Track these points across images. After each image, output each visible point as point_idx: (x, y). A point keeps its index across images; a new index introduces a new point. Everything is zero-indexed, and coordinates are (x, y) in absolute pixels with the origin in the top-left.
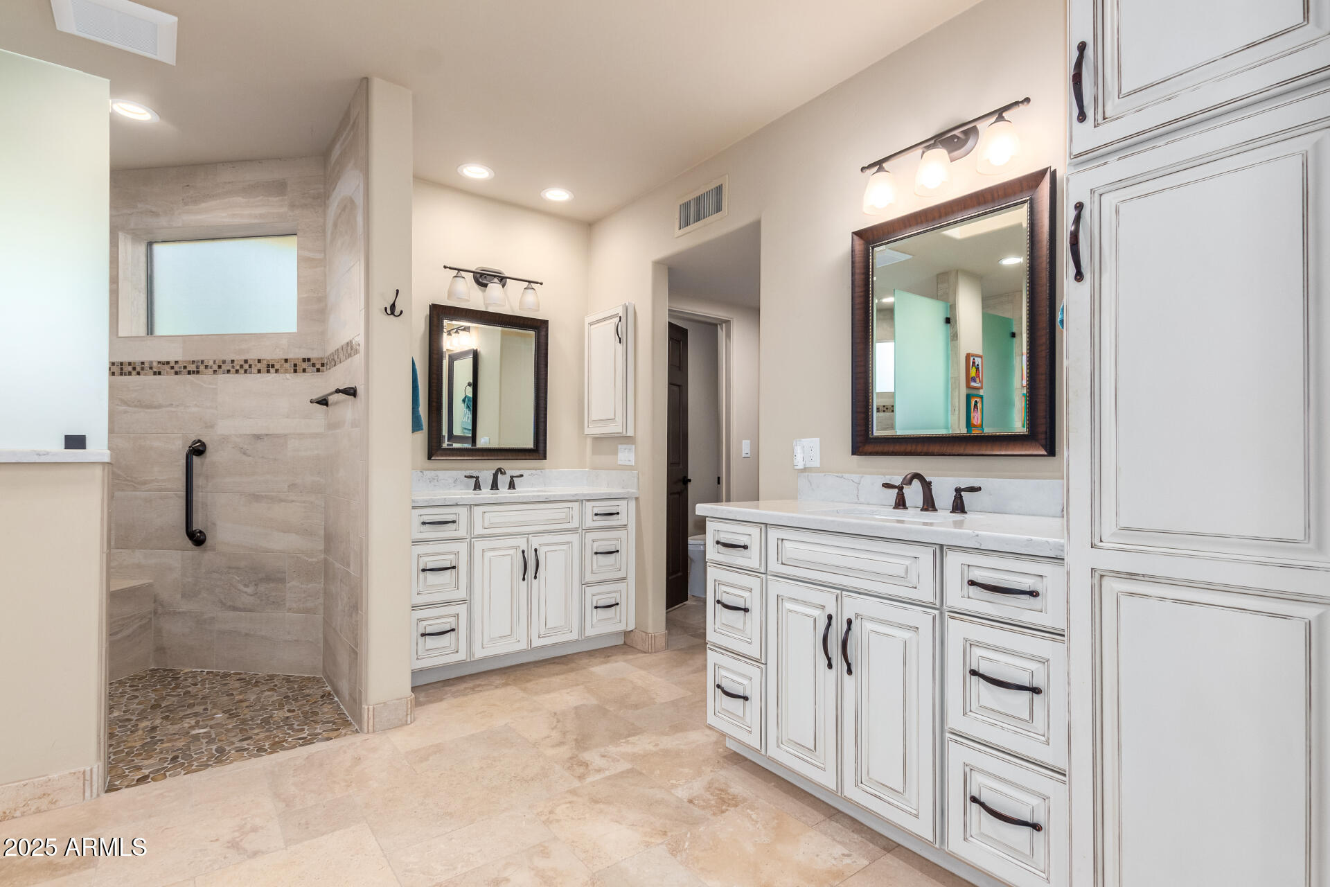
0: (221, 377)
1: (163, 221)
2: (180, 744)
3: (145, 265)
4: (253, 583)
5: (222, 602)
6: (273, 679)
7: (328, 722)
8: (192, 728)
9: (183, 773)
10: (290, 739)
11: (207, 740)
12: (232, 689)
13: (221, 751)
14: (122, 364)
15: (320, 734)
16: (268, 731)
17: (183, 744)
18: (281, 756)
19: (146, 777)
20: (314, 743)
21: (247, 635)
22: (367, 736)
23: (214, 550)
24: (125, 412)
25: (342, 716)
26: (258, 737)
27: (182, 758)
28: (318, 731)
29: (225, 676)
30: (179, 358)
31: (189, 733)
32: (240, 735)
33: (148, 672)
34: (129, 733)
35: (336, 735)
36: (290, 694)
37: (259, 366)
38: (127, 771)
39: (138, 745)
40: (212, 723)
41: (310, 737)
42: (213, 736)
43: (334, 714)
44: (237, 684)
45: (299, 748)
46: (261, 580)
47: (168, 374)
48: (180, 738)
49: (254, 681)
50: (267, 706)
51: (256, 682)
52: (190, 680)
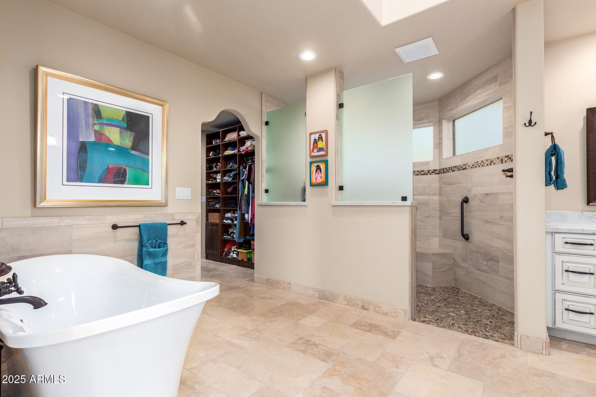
0: (473, 169)
1: (455, 111)
2: (443, 316)
3: (452, 130)
4: (486, 260)
5: (475, 266)
6: (493, 306)
7: (503, 334)
8: (451, 312)
9: (436, 325)
10: (481, 333)
11: (452, 318)
12: (474, 304)
13: (453, 324)
14: (444, 169)
15: (495, 337)
16: (475, 326)
17: (444, 316)
18: (473, 338)
19: (425, 321)
20: (489, 339)
21: (484, 283)
22: (516, 349)
23: (472, 243)
24: (445, 187)
25: (512, 335)
26: (470, 326)
27: (439, 321)
28: (495, 335)
29: (476, 298)
30: (460, 164)
31: (449, 313)
32: (464, 322)
33: (451, 287)
34: (432, 305)
35: (501, 341)
36: (496, 315)
37: (487, 163)
38: (422, 317)
39: (431, 310)
40: (459, 313)
41: (489, 336)
42: (455, 318)
43: (509, 332)
44: (478, 303)
45: (481, 338)
46: (490, 259)
47: (457, 171)
48: (444, 314)
49: (485, 304)
50: (483, 316)
51: (486, 305)
52: (462, 294)
